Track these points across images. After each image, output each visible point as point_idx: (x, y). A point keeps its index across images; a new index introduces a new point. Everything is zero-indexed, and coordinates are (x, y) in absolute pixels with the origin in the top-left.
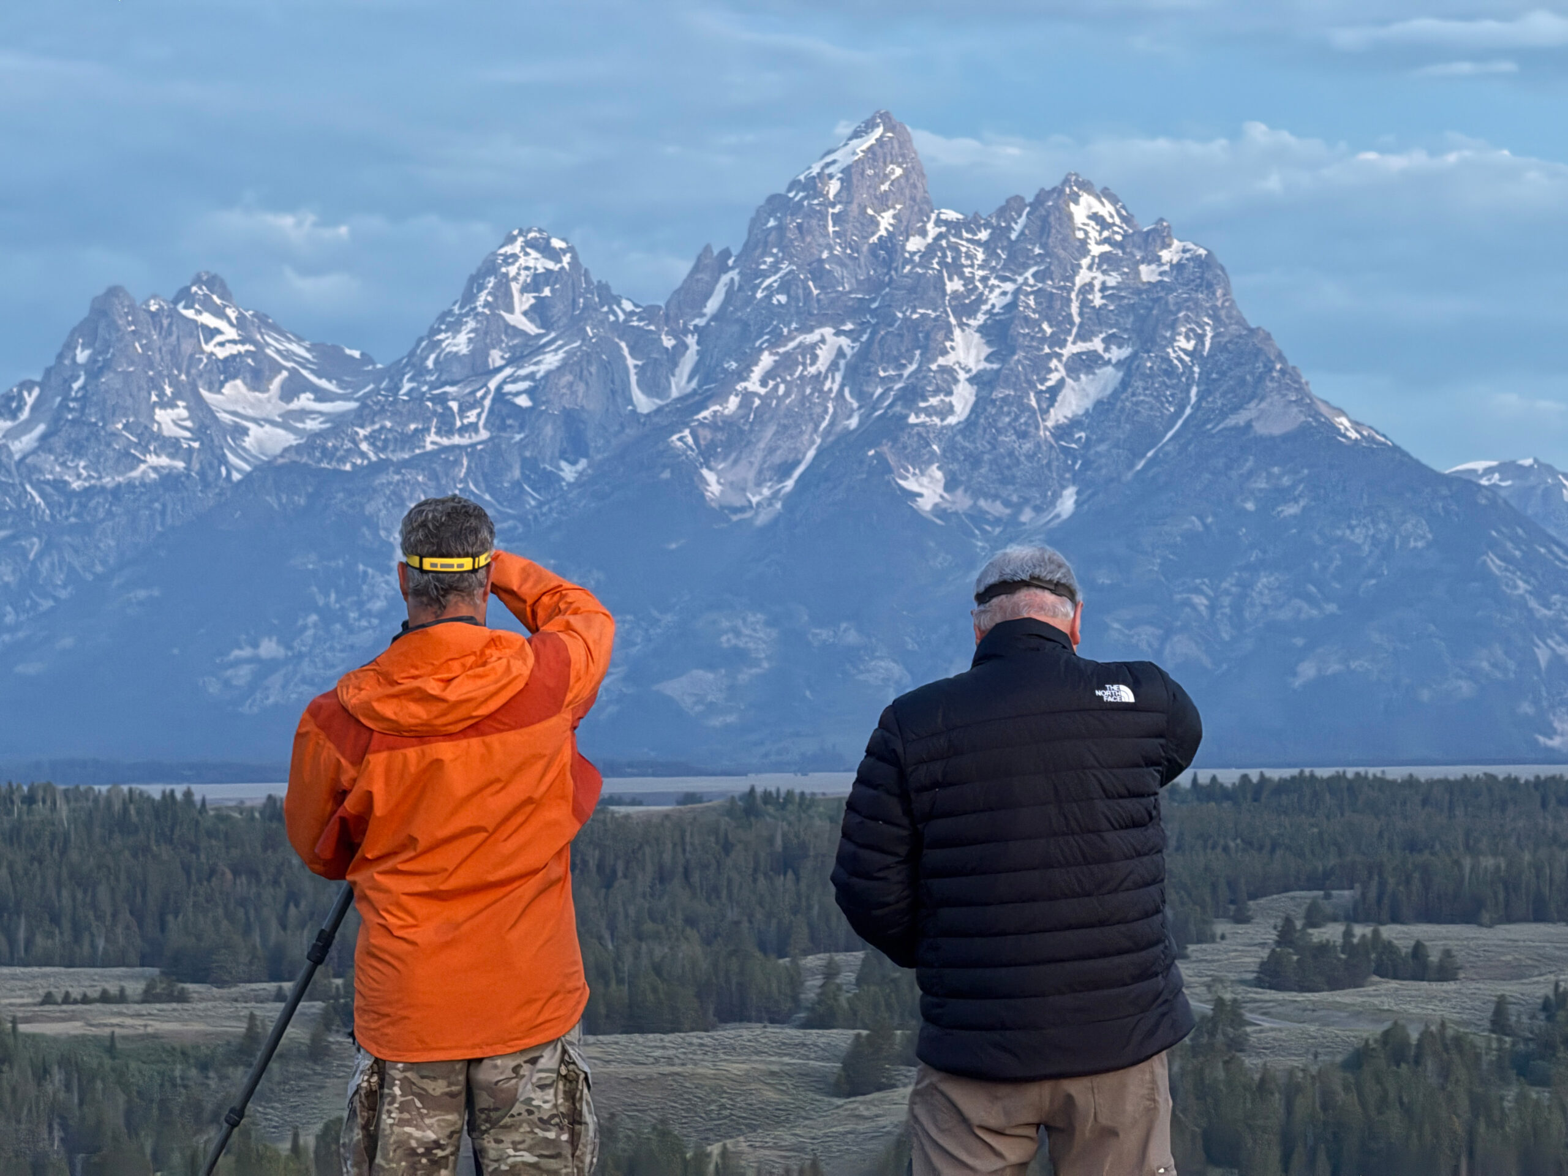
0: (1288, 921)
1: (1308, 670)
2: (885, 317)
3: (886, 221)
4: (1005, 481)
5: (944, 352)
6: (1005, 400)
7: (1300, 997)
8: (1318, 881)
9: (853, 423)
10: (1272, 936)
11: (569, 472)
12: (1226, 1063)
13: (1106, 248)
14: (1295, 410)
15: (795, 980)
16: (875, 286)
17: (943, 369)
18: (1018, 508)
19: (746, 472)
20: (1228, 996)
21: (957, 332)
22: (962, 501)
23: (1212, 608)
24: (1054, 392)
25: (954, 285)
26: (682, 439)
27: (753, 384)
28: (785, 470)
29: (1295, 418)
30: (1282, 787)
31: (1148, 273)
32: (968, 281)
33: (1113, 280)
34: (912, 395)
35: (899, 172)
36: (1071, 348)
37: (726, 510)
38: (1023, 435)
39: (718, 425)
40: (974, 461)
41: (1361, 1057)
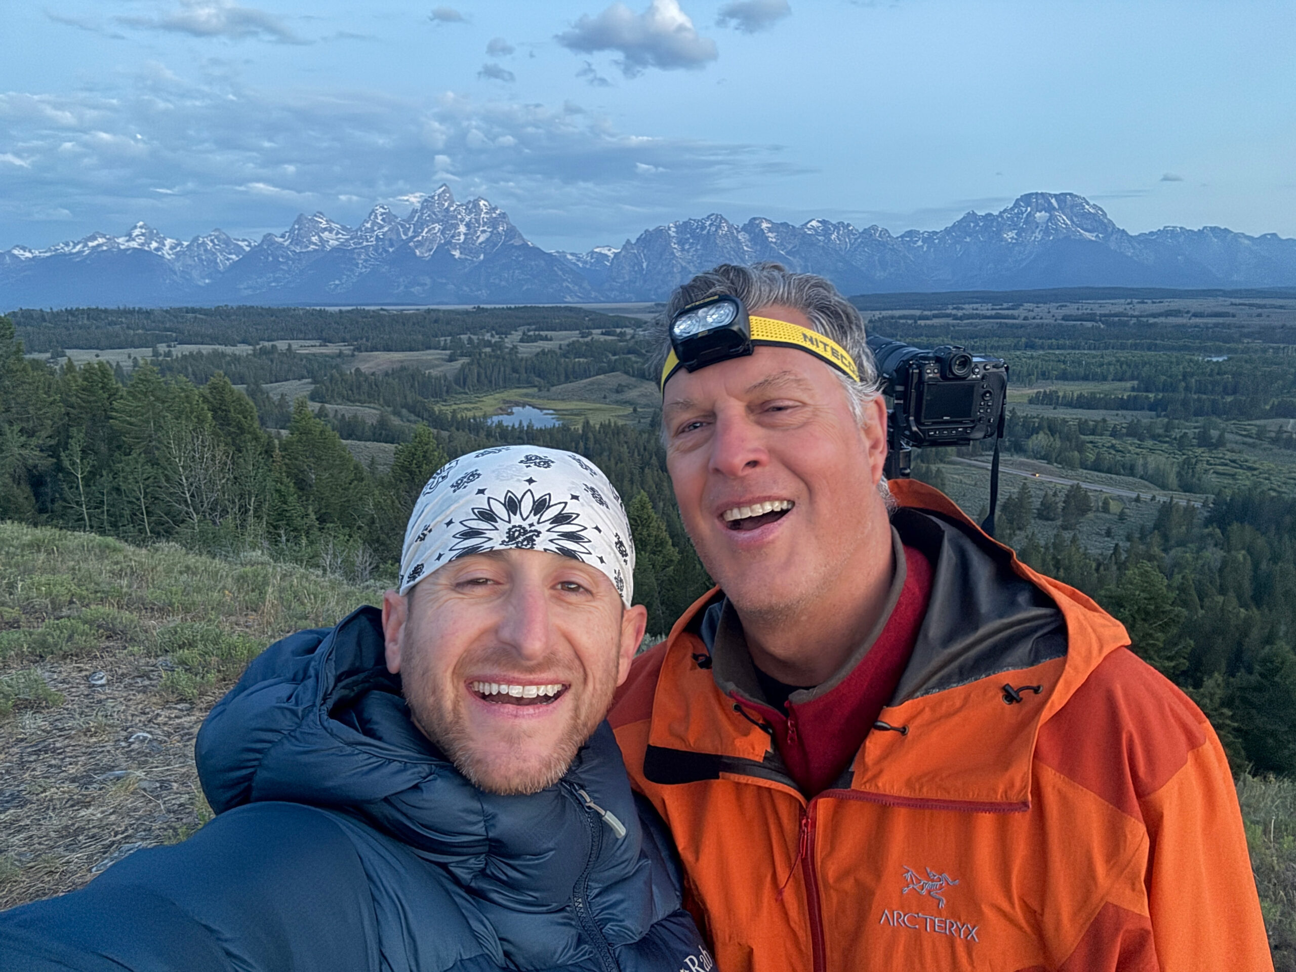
0: (524, 331)
1: (525, 288)
2: (447, 222)
3: (446, 204)
4: (470, 253)
5: (458, 229)
6: (470, 238)
7: (527, 344)
8: (529, 324)
9: (443, 242)
10: (522, 334)
12: (515, 355)
13: (486, 210)
15: (439, 342)
16: (445, 216)
17: (458, 232)
18: (473, 258)
19: (423, 251)
20: (515, 344)
21: (461, 225)
22: (463, 256)
24: (478, 237)
25: (459, 217)
26: (411, 244)
27: (424, 234)
28: (430, 250)
29: (521, 242)
30: (522, 308)
31: (494, 215)
32: (462, 216)
33: (488, 216)
34: (453, 237)
35: (448, 195)
36: (481, 229)
37: (420, 257)
38: (473, 244)
39: (418, 241)
40: (465, 249)
41: (538, 354)
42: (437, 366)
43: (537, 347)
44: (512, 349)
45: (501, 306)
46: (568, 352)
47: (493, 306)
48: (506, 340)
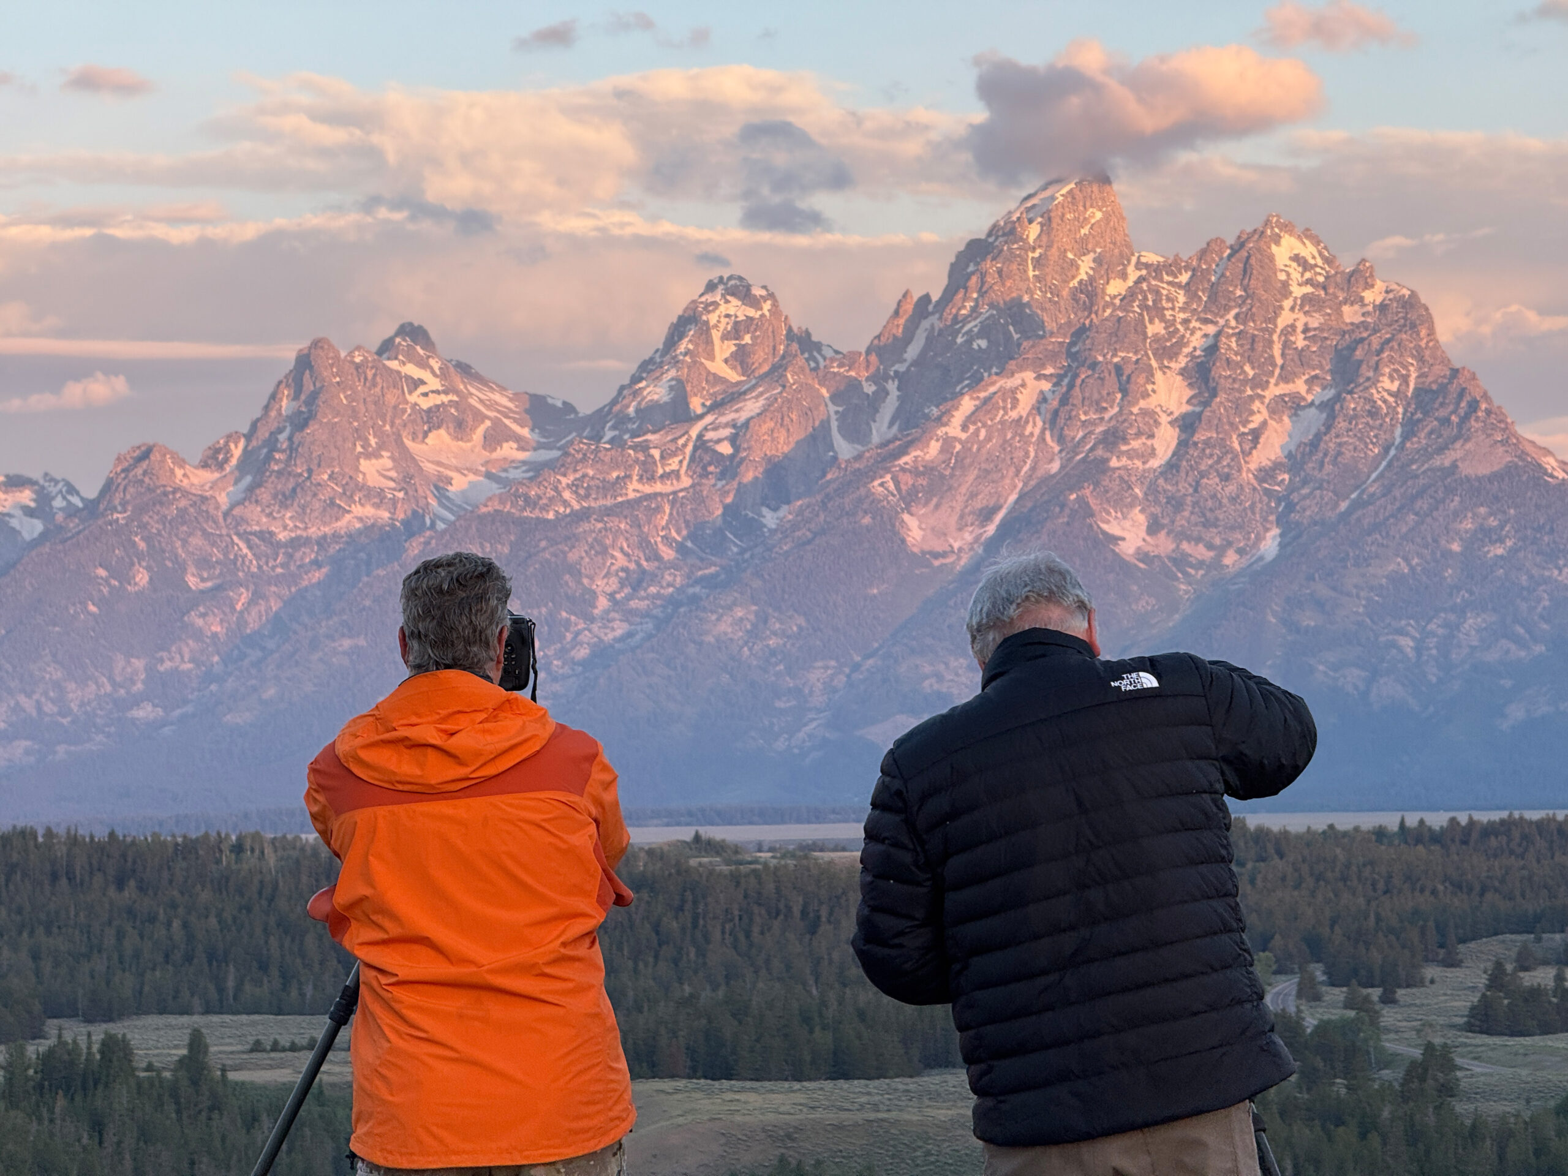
0: (1499, 965)
1: (1516, 712)
2: (1085, 359)
4: (1207, 524)
5: (1146, 395)
6: (1207, 443)
7: (1512, 1041)
8: (1529, 925)
9: (1055, 467)
10: (1483, 981)
11: (770, 519)
12: (1436, 1108)
13: (1309, 289)
14: (1501, 450)
16: (1073, 329)
17: (1145, 413)
18: (1221, 551)
19: (947, 517)
20: (1437, 1041)
21: (1159, 375)
22: (1164, 545)
23: (1418, 650)
24: (1256, 435)
25: (1155, 328)
26: (882, 486)
27: (954, 428)
28: (987, 515)
29: (1500, 459)
30: (1490, 830)
31: (1350, 314)
32: (1169, 324)
33: (1315, 321)
34: (1113, 438)
35: (1099, 215)
36: (1274, 390)
37: (928, 555)
38: (1226, 478)
39: (919, 470)
40: (1176, 504)
44: (1417, 1071)
45: (1368, 821)
48: (1389, 1016)
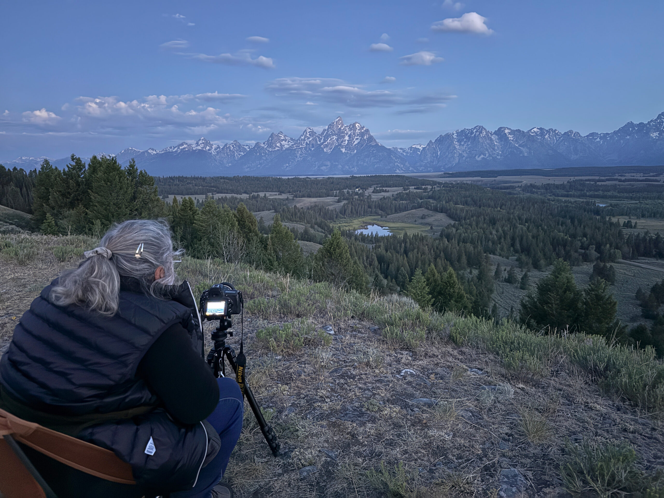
0: (375, 188)
1: (376, 166)
2: (340, 135)
3: (340, 126)
4: (350, 149)
5: (345, 138)
6: (350, 142)
7: (376, 194)
8: (377, 184)
9: (337, 144)
10: (373, 189)
11: (312, 149)
12: (370, 200)
13: (359, 128)
15: (333, 193)
16: (339, 132)
17: (345, 140)
18: (351, 152)
19: (328, 149)
20: (370, 194)
21: (346, 136)
22: (346, 151)
24: (354, 142)
25: (346, 132)
26: (322, 146)
27: (328, 141)
28: (331, 149)
29: (375, 144)
30: (374, 176)
31: (362, 131)
33: (359, 131)
34: (342, 142)
35: (341, 122)
36: (356, 138)
37: (326, 152)
38: (352, 145)
39: (325, 145)
40: (347, 148)
41: (381, 199)
42: (332, 205)
43: (381, 195)
44: (368, 197)
45: (364, 175)
46: (397, 198)
47: (360, 175)
48: (366, 192)
